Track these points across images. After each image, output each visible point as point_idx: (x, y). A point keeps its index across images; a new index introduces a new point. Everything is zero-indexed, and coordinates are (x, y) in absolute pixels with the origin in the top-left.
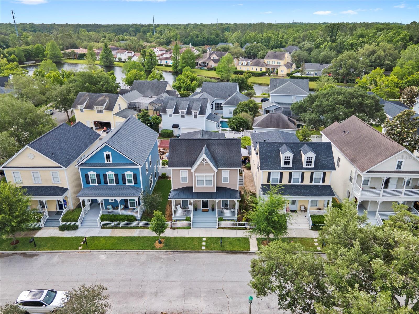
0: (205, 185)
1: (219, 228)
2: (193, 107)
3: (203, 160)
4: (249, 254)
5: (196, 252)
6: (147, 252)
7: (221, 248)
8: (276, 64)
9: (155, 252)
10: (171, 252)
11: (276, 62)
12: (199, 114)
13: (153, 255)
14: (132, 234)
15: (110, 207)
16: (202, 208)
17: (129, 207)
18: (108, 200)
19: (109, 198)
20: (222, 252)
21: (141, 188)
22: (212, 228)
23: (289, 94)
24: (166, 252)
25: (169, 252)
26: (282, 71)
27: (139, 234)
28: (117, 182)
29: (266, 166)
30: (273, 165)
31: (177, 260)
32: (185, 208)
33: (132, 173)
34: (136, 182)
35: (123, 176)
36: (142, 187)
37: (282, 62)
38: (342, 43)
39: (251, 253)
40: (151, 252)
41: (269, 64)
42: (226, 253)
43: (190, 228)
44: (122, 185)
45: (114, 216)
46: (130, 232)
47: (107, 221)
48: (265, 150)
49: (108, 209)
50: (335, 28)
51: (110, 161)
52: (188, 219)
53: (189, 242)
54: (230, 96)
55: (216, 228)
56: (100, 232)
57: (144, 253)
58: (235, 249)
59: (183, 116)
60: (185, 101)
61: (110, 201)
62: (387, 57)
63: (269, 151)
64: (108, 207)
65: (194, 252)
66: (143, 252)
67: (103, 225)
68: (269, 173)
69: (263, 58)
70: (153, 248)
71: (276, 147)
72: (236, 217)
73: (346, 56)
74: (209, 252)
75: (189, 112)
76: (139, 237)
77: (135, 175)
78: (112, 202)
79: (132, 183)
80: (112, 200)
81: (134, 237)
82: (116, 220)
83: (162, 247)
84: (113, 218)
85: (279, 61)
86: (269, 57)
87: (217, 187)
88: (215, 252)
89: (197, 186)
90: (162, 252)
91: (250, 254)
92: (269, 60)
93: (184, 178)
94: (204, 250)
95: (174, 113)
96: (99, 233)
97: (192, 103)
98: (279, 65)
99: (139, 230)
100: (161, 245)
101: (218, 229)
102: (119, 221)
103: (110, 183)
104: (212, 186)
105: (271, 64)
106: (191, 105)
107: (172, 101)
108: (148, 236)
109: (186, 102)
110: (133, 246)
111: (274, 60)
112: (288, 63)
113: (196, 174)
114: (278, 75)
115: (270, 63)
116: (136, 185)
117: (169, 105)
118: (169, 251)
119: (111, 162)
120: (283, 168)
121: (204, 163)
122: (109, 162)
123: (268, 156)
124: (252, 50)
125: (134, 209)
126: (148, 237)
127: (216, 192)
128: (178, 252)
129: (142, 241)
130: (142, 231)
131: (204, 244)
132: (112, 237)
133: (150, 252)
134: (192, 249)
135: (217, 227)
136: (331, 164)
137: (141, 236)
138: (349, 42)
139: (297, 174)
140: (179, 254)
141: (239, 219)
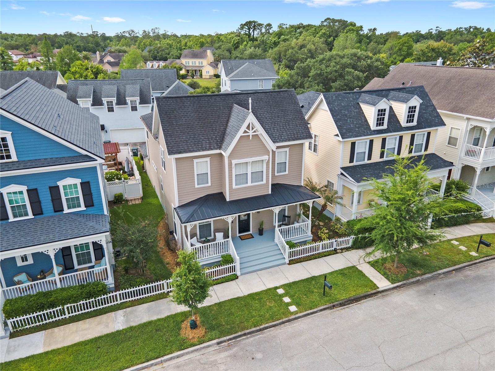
0: (249, 184)
1: (291, 262)
2: (127, 93)
3: (248, 127)
4: (380, 295)
5: (283, 323)
6: (171, 359)
7: (326, 299)
8: (197, 64)
9: (192, 352)
10: (231, 339)
11: (196, 62)
12: (140, 103)
13: (191, 361)
14: (107, 326)
15: (23, 277)
16: (238, 235)
17: (76, 267)
18: (13, 260)
19: (17, 253)
20: (334, 306)
21: (103, 215)
22: (278, 265)
23: (254, 77)
24: (218, 343)
25: (225, 341)
26: (208, 72)
27: (127, 321)
28: (38, 210)
29: (349, 132)
30: (358, 128)
31: (259, 356)
32: (209, 241)
33: (78, 181)
34: (89, 203)
35: (55, 191)
36: (106, 213)
37: (205, 62)
38: (264, 41)
39: (383, 291)
40: (182, 355)
41: (187, 65)
42: (341, 305)
43: (236, 277)
44: (52, 217)
45: (46, 294)
46: (99, 323)
47: (25, 313)
48: (338, 105)
49: (20, 282)
50: (252, 27)
51: (9, 157)
52: (228, 260)
53: (256, 304)
54: (168, 87)
55: (284, 264)
56: (9, 347)
57: (165, 364)
58: (352, 294)
59: (111, 110)
60: (109, 84)
61: (20, 263)
62: (318, 51)
63: (344, 107)
64: (16, 279)
65: (280, 324)
66: (162, 362)
67: (14, 327)
68: (353, 144)
69: (179, 58)
70: (183, 345)
71: (351, 99)
72: (309, 235)
73: (283, 47)
74: (308, 314)
75: (121, 101)
76: (131, 329)
77: (86, 186)
78: (25, 263)
79: (79, 206)
80: (24, 258)
81: (119, 332)
82: (52, 305)
83: (204, 336)
84: (43, 300)
85: (201, 60)
86: (186, 56)
87: (272, 185)
88: (321, 310)
89: (234, 187)
90: (209, 346)
91: (383, 294)
92: (187, 60)
93: (203, 177)
94: (296, 313)
95: (93, 105)
96: (8, 352)
97: (122, 87)
98: (201, 65)
99: (120, 312)
100: (200, 332)
101: (289, 264)
102: (63, 304)
103: (15, 216)
104: (264, 182)
105: (191, 64)
106: (122, 91)
107: (85, 87)
108: (154, 318)
109: (111, 86)
110: (128, 358)
111: (194, 60)
112: (211, 63)
113: (234, 162)
114: (203, 77)
115: (189, 64)
116: (91, 210)
117: (80, 93)
118: (225, 338)
119: (14, 158)
120: (374, 131)
121: (251, 133)
122: (6, 161)
123: (346, 115)
124: (158, 53)
125: (93, 267)
126: (156, 321)
127: (271, 194)
128: (245, 335)
129: (145, 337)
130: (131, 313)
131: (287, 300)
132: (53, 352)
133: (178, 357)
134: (272, 318)
135: (287, 261)
136: (435, 117)
137: (134, 324)
138: (272, 40)
139: (392, 141)
140: (251, 339)
141: (317, 238)
